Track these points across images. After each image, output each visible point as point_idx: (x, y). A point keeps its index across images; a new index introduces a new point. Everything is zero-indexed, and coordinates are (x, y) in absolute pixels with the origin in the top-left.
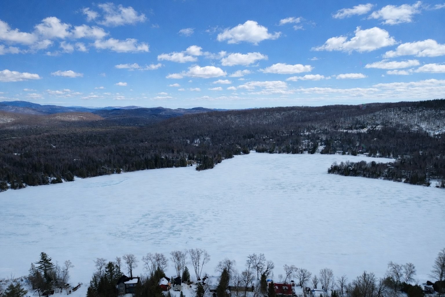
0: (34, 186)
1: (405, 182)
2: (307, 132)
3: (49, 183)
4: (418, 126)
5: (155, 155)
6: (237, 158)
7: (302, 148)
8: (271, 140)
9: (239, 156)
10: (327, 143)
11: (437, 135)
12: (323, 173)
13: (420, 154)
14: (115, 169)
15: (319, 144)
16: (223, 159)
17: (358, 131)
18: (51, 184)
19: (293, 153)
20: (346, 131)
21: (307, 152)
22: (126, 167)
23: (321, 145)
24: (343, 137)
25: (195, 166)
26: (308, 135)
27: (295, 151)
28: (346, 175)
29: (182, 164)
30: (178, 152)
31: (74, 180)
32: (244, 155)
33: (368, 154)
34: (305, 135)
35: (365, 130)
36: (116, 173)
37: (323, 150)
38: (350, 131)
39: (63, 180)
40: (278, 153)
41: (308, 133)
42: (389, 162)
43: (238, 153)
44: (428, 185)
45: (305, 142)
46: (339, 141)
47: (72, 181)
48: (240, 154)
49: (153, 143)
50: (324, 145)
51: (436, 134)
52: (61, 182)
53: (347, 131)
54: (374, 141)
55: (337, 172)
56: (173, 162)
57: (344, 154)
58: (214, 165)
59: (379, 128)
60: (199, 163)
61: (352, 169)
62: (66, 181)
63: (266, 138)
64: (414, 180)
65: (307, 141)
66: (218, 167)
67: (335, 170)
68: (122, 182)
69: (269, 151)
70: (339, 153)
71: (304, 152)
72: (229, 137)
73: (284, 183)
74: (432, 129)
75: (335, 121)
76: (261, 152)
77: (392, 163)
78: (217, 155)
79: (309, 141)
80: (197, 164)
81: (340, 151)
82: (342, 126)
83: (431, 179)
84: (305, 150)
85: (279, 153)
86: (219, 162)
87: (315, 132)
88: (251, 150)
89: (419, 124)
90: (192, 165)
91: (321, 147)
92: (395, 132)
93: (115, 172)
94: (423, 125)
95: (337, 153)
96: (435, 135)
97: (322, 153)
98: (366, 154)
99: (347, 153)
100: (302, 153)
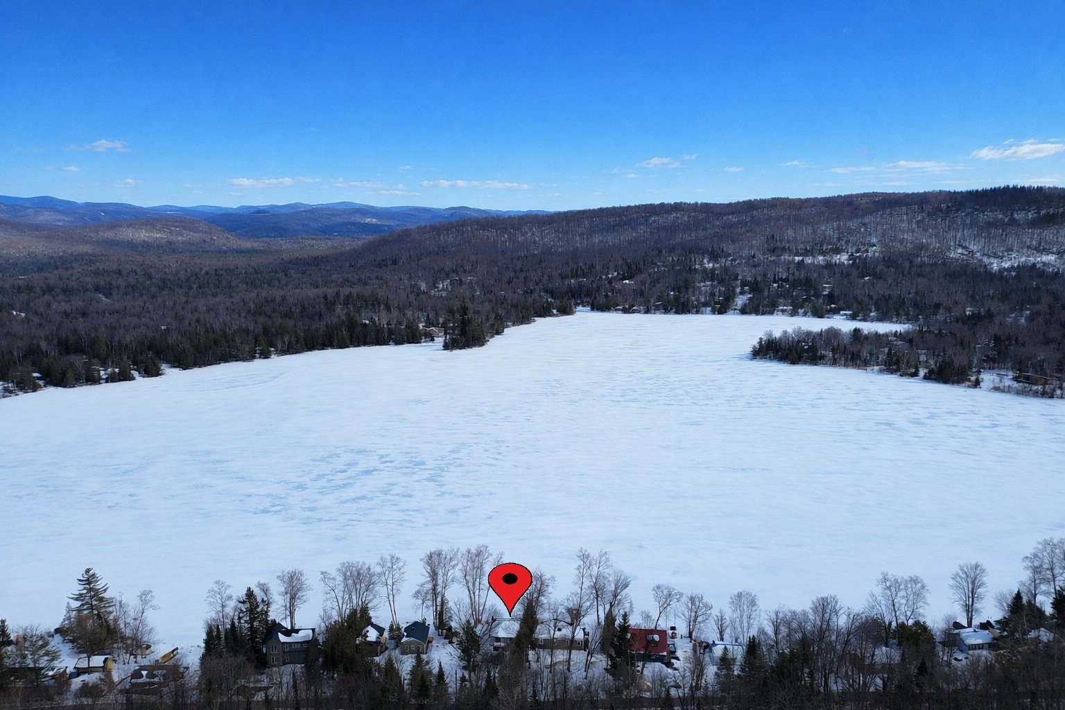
0: (64, 386)
1: (926, 378)
2: (709, 262)
3: (101, 382)
4: (964, 248)
5: (348, 315)
6: (542, 325)
7: (698, 300)
8: (627, 281)
9: (548, 319)
10: (755, 287)
11: (1008, 270)
12: (741, 358)
13: (968, 313)
14: (257, 348)
15: (738, 290)
16: (507, 326)
17: (828, 258)
18: (106, 382)
19: (677, 312)
20: (801, 258)
21: (709, 309)
22: (284, 342)
23: (742, 293)
24: (793, 274)
25: (440, 341)
26: (713, 270)
27: (682, 307)
28: (794, 362)
29: (412, 336)
30: (401, 310)
31: (161, 374)
32: (561, 318)
33: (850, 312)
34: (705, 270)
35: (843, 258)
36: (260, 357)
37: (745, 305)
38: (809, 260)
39: (135, 374)
40: (643, 312)
41: (711, 265)
42: (894, 331)
43: (545, 312)
44: (977, 384)
45: (705, 286)
46: (784, 284)
47: (157, 376)
48: (551, 315)
49: (341, 289)
50: (750, 293)
51: (1006, 266)
52: (132, 378)
53: (803, 260)
54: (865, 282)
55: (772, 355)
56: (391, 332)
57: (794, 313)
58: (487, 339)
59: (874, 252)
60: (449, 334)
61: (806, 347)
62: (144, 377)
63: (615, 278)
64: (945, 374)
65: (708, 283)
66: (495, 344)
67: (770, 350)
68: (275, 378)
69: (621, 308)
70: (783, 311)
71: (704, 309)
72: (523, 275)
73: (651, 382)
74: (996, 256)
75: (773, 236)
76: (602, 311)
77: (901, 333)
78: (492, 316)
79: (715, 283)
80: (446, 337)
81: (785, 308)
82: (789, 248)
83: (982, 371)
84: (705, 305)
85: (646, 313)
86: (499, 332)
87: (728, 263)
88: (578, 304)
89: (967, 245)
90: (433, 340)
91: (741, 296)
92: (911, 262)
93: (257, 355)
94: (975, 247)
95: (778, 311)
96: (1002, 270)
97: (744, 311)
98: (846, 314)
99: (801, 311)
100: (697, 312)
